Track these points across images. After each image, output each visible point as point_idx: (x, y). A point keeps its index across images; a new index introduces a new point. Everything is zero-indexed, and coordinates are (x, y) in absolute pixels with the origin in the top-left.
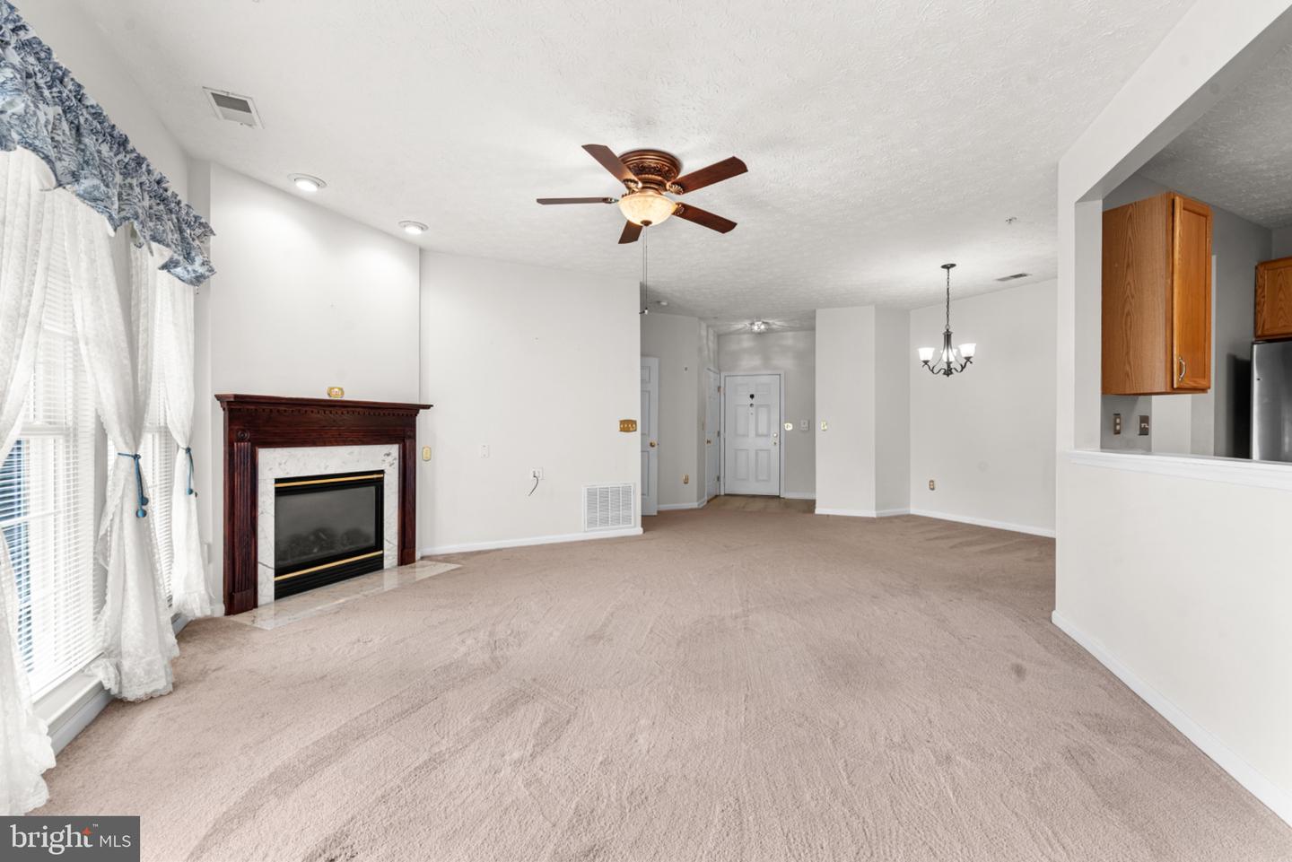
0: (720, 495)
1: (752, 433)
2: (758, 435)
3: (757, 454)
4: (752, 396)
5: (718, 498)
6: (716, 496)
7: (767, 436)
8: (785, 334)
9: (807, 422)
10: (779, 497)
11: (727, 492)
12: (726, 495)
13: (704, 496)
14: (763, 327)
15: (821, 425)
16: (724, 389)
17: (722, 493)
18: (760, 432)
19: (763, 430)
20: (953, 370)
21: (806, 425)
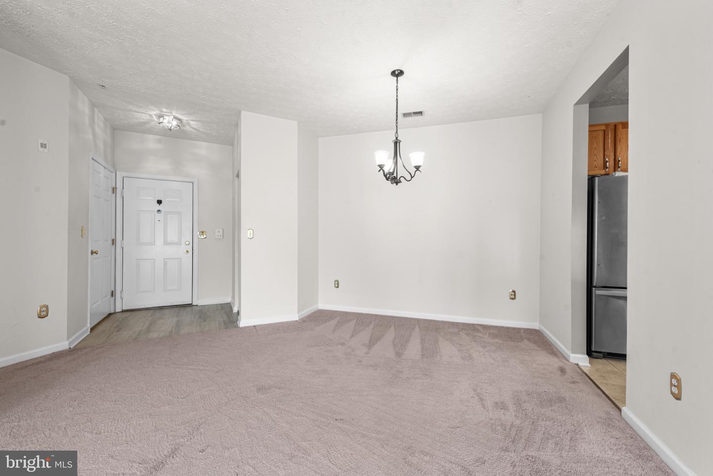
0: (115, 313)
1: (159, 242)
2: (166, 243)
3: (165, 264)
4: (159, 202)
5: (112, 317)
6: (110, 314)
7: (179, 244)
8: (198, 143)
9: (221, 231)
10: (190, 305)
11: (125, 308)
12: (123, 311)
13: (85, 325)
14: (175, 123)
15: (246, 233)
16: (122, 193)
17: (118, 309)
18: (169, 239)
19: (173, 237)
20: (402, 179)
21: (221, 233)
